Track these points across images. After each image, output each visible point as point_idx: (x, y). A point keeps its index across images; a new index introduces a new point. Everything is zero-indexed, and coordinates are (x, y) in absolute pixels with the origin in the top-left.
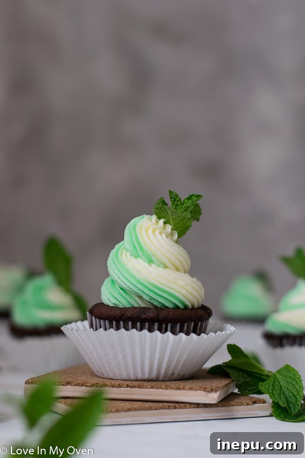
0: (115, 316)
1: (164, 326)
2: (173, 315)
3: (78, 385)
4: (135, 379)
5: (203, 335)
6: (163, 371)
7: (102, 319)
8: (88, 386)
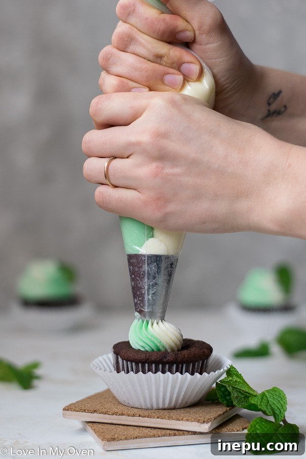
0: (142, 360)
1: (180, 366)
2: (188, 357)
3: (102, 413)
4: (157, 408)
5: (205, 374)
6: (180, 401)
7: (129, 361)
8: (109, 414)
